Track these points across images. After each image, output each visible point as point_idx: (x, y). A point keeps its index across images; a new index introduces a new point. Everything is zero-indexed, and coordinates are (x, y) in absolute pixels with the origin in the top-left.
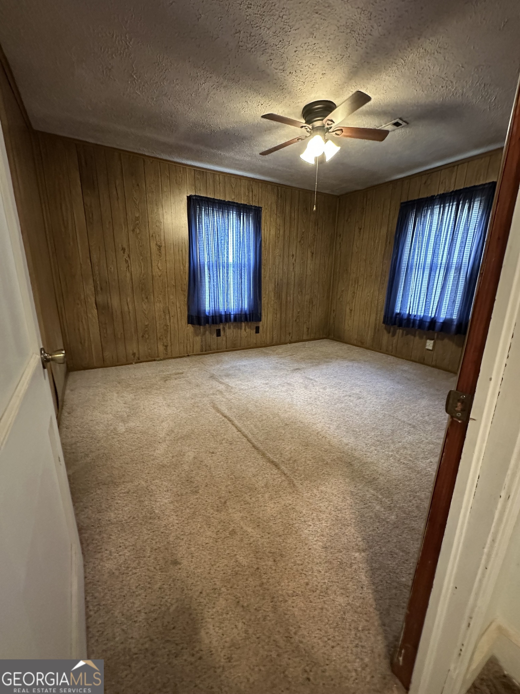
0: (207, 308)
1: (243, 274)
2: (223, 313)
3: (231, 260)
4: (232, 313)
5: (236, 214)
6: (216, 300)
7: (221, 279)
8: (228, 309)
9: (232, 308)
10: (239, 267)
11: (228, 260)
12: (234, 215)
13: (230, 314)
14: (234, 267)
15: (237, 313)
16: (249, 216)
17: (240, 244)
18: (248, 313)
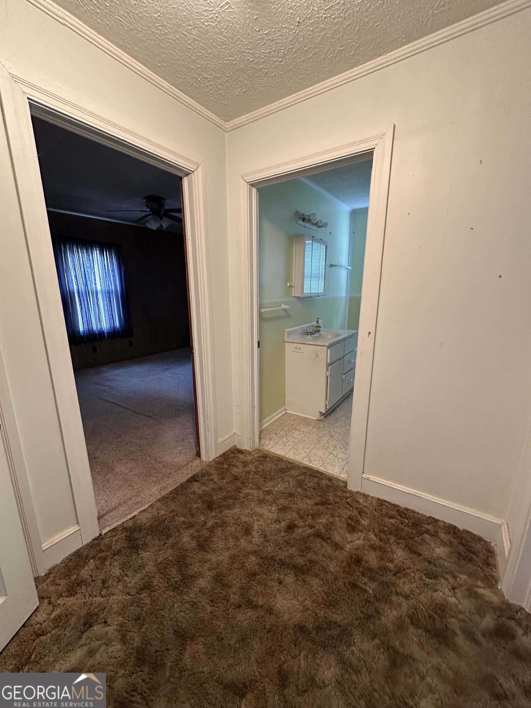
0: (81, 329)
1: (112, 299)
2: (97, 332)
3: (99, 288)
4: (106, 331)
5: (99, 250)
6: (88, 321)
7: (92, 305)
8: (101, 328)
9: (105, 327)
10: (108, 294)
11: (96, 288)
12: (98, 252)
13: (104, 333)
14: (102, 293)
15: (110, 331)
16: (112, 251)
17: (106, 275)
18: (120, 330)
